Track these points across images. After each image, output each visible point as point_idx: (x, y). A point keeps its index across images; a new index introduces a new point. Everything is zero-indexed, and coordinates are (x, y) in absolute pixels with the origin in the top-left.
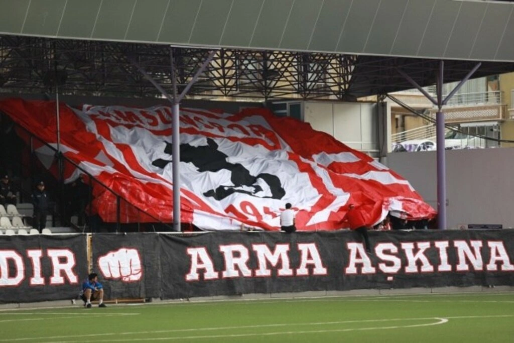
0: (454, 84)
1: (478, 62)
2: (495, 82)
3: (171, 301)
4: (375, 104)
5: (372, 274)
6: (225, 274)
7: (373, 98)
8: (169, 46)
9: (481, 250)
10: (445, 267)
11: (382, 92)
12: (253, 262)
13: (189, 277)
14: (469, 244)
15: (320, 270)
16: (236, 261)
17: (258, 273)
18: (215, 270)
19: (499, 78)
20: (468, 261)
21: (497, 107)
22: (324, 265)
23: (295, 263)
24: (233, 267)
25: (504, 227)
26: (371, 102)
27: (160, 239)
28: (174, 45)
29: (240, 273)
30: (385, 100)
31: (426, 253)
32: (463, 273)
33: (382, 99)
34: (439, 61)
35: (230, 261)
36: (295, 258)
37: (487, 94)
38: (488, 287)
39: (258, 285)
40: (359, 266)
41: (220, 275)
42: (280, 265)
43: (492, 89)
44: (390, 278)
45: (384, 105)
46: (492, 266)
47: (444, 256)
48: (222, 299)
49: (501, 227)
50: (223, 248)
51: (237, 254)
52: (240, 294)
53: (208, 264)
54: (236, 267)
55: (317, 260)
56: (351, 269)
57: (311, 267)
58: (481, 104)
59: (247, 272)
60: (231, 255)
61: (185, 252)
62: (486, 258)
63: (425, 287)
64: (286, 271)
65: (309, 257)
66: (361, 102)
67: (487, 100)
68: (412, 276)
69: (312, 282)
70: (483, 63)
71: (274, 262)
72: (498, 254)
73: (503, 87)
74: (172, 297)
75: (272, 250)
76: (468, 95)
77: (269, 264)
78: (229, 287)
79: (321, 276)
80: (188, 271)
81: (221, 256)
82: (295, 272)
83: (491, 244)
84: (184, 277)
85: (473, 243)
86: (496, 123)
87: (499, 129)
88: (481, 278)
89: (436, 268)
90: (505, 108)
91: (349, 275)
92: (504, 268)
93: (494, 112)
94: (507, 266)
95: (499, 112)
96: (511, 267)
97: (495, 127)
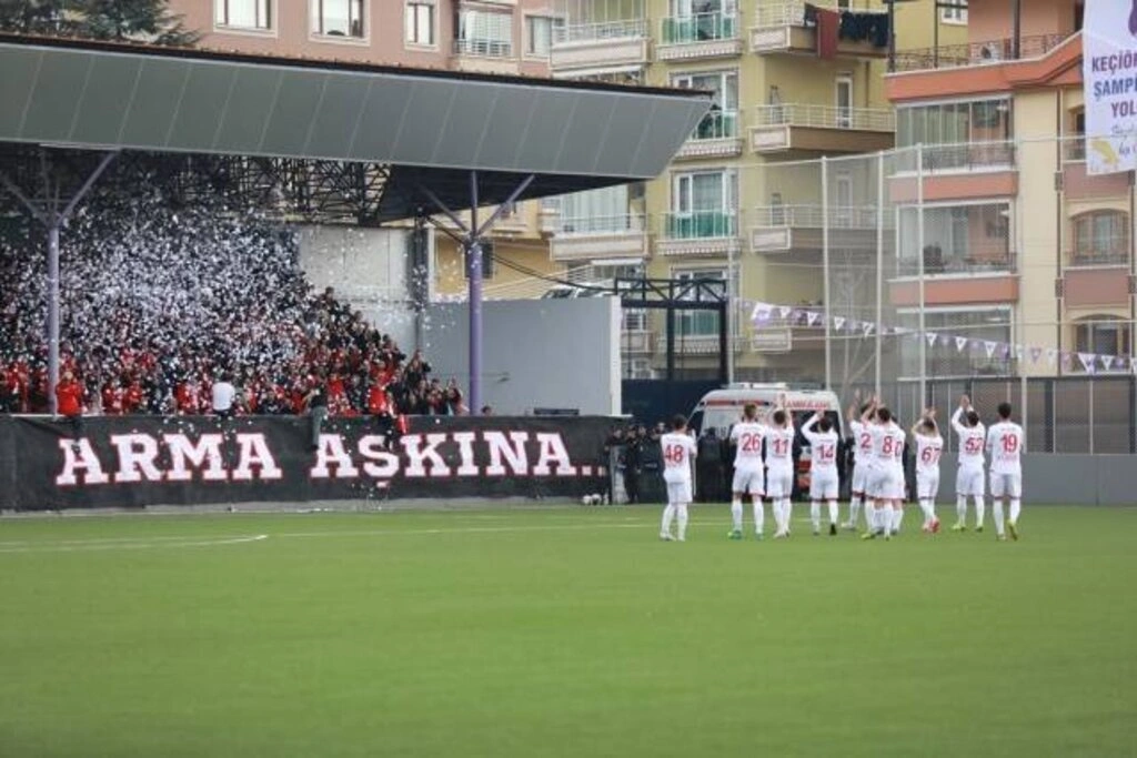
1: (529, 174)
2: (639, 200)
3: (32, 515)
4: (411, 231)
5: (353, 479)
6: (119, 477)
7: (410, 223)
8: (36, 145)
9: (527, 445)
10: (468, 469)
12: (164, 459)
13: (61, 480)
14: (508, 437)
15: (271, 471)
16: (138, 457)
17: (172, 475)
18: (104, 469)
19: (647, 195)
20: (504, 461)
21: (640, 237)
22: (278, 464)
23: (231, 461)
24: (132, 466)
25: (582, 413)
26: (407, 228)
27: (18, 426)
28: (45, 143)
29: (143, 474)
30: (425, 226)
31: (440, 449)
32: (497, 478)
33: (422, 223)
35: (127, 458)
36: (230, 453)
37: (629, 217)
38: (535, 497)
39: (170, 493)
40: (333, 466)
41: (112, 478)
42: (206, 464)
43: (637, 211)
44: (381, 484)
45: (424, 233)
46: (542, 469)
47: (467, 453)
48: (115, 512)
49: (576, 412)
50: (115, 439)
51: (138, 448)
52: (142, 506)
53: (91, 460)
54: (138, 467)
55: (265, 457)
56: (320, 471)
57: (256, 468)
58: (620, 232)
59: (154, 474)
60: (129, 449)
61: (57, 444)
62: (533, 457)
63: (436, 497)
64: (216, 472)
65: (253, 453)
66: (389, 228)
67: (629, 227)
68: (416, 480)
69: (258, 489)
70: (536, 175)
71: (197, 461)
72: (551, 451)
73: (651, 208)
74: (35, 509)
75: (194, 441)
76: (603, 219)
77: (188, 464)
78: (129, 496)
79: (272, 481)
80: (59, 469)
81: (114, 450)
82: (230, 475)
83: (542, 438)
84: (53, 480)
85: (514, 435)
86: (639, 261)
87: (645, 268)
88: (524, 486)
89: (454, 471)
90: (652, 238)
91: (317, 480)
92: (560, 471)
93: (636, 245)
94: (566, 469)
95: (643, 246)
96: (572, 471)
97: (639, 266)
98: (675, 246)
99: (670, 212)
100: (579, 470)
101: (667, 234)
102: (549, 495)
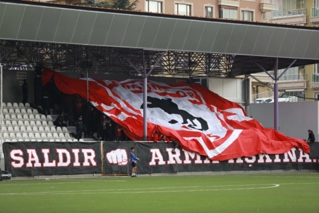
0: (283, 70)
1: (294, 59)
2: (303, 69)
3: (142, 175)
4: (244, 79)
5: (241, 164)
6: (169, 162)
7: (243, 76)
8: (142, 49)
9: (296, 152)
10: (277, 160)
11: (248, 73)
12: (182, 157)
13: (151, 164)
16: (174, 156)
17: (185, 162)
18: (164, 160)
19: (305, 68)
20: (289, 157)
21: (304, 82)
24: (172, 159)
26: (242, 78)
27: (137, 144)
28: (145, 49)
29: (176, 162)
30: (249, 78)
32: (287, 163)
33: (247, 77)
34: (276, 58)
35: (171, 156)
37: (299, 75)
38: (299, 170)
39: (185, 168)
41: (166, 163)
42: (195, 158)
43: (301, 73)
44: (250, 165)
45: (248, 80)
46: (300, 160)
48: (167, 175)
50: (167, 150)
52: (176, 172)
53: (160, 157)
54: (174, 159)
56: (231, 161)
58: (296, 80)
59: (180, 162)
61: (150, 151)
62: (298, 156)
63: (267, 170)
64: (198, 161)
66: (237, 78)
67: (299, 78)
68: (261, 164)
69: (212, 167)
70: (298, 60)
71: (193, 157)
72: (303, 154)
73: (307, 72)
74: (143, 173)
76: (289, 76)
77: (190, 158)
78: (171, 169)
79: (216, 164)
80: (150, 160)
81: (167, 153)
82: (203, 162)
84: (148, 163)
86: (303, 90)
87: (305, 92)
88: (295, 166)
89: (273, 161)
90: (307, 82)
91: (230, 164)
92: (306, 161)
93: (302, 84)
94: (308, 160)
95: (305, 84)
96: (310, 161)
97: (303, 92)
98: (316, 85)
99: (314, 73)
100: (312, 161)
101: (313, 81)
102: (303, 169)
